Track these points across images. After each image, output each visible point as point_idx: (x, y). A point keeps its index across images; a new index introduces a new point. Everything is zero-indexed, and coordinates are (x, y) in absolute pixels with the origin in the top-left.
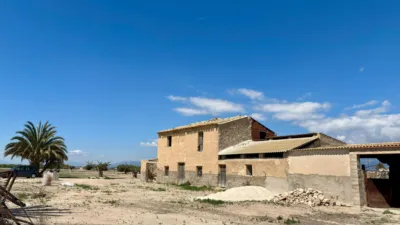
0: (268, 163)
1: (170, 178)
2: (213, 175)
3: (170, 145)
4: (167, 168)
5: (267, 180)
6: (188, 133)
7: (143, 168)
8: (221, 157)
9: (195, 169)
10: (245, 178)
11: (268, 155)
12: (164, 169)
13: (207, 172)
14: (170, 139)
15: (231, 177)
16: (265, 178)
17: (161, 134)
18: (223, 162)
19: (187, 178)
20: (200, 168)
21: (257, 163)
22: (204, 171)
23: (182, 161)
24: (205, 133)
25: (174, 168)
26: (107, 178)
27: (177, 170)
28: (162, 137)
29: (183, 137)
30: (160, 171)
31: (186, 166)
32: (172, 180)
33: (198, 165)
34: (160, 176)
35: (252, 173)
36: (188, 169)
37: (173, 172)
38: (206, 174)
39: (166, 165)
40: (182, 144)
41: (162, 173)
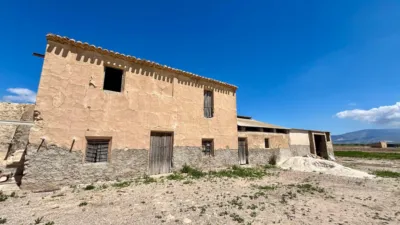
0: (280, 137)
3: (119, 88)
6: (181, 81)
8: (240, 128)
11: (279, 131)
13: (222, 147)
15: (252, 151)
16: (279, 149)
18: (243, 134)
21: (273, 137)
22: (216, 147)
23: (165, 129)
24: (217, 94)
27: (148, 147)
28: (71, 56)
29: (169, 84)
30: (52, 152)
31: (176, 137)
32: (128, 170)
33: (205, 137)
34: (57, 165)
35: (267, 145)
36: (182, 144)
37: (132, 152)
38: (221, 150)
39: (98, 132)
40: (164, 97)
41: (73, 155)
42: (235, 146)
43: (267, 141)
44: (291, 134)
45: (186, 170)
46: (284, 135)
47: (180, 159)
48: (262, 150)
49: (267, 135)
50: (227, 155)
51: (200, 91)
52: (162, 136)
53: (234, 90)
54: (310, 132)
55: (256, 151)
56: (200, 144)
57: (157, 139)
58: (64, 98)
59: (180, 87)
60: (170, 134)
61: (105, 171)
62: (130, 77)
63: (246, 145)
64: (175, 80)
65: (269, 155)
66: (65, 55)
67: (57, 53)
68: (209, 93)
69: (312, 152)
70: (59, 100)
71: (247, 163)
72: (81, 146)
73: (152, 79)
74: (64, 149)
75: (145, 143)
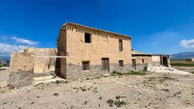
2: (130, 65)
6: (110, 36)
8: (133, 55)
13: (126, 63)
15: (137, 65)
16: (148, 63)
18: (134, 58)
21: (145, 58)
22: (124, 63)
23: (106, 57)
24: (123, 41)
25: (97, 62)
27: (101, 64)
28: (75, 30)
29: (106, 38)
30: (73, 67)
31: (110, 60)
32: (96, 73)
33: (120, 59)
34: (75, 71)
35: (143, 62)
36: (112, 63)
37: (96, 66)
38: (126, 65)
39: (86, 59)
40: (105, 44)
41: (79, 68)
42: (131, 63)
43: (143, 60)
44: (153, 57)
45: (114, 72)
46: (150, 57)
47: (112, 68)
48: (141, 64)
49: (143, 57)
50: (128, 66)
51: (117, 40)
52: (105, 59)
53: (130, 38)
54: (160, 56)
55: (139, 64)
56: (118, 63)
57: (104, 61)
58: (74, 47)
59: (110, 39)
60: (107, 59)
61: (89, 73)
62: (94, 37)
63: (135, 62)
64: (109, 36)
65: (144, 66)
66: (72, 30)
67: (70, 30)
68: (121, 41)
69: (161, 64)
70: (73, 48)
71: (135, 69)
72: (81, 64)
73: (100, 37)
74: (76, 65)
75: (100, 63)
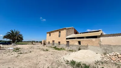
0: (89, 40)
1: (50, 45)
2: (64, 45)
3: (50, 36)
4: (49, 42)
5: (89, 47)
6: (56, 32)
7: (43, 42)
8: (67, 39)
9: (58, 43)
10: (78, 46)
12: (48, 43)
14: (50, 34)
15: (71, 45)
16: (87, 46)
17: (48, 33)
18: (68, 40)
19: (55, 45)
20: (59, 42)
21: (83, 40)
22: (61, 43)
23: (54, 40)
24: (61, 32)
25: (51, 42)
26: (34, 45)
35: (80, 44)
